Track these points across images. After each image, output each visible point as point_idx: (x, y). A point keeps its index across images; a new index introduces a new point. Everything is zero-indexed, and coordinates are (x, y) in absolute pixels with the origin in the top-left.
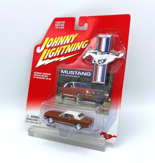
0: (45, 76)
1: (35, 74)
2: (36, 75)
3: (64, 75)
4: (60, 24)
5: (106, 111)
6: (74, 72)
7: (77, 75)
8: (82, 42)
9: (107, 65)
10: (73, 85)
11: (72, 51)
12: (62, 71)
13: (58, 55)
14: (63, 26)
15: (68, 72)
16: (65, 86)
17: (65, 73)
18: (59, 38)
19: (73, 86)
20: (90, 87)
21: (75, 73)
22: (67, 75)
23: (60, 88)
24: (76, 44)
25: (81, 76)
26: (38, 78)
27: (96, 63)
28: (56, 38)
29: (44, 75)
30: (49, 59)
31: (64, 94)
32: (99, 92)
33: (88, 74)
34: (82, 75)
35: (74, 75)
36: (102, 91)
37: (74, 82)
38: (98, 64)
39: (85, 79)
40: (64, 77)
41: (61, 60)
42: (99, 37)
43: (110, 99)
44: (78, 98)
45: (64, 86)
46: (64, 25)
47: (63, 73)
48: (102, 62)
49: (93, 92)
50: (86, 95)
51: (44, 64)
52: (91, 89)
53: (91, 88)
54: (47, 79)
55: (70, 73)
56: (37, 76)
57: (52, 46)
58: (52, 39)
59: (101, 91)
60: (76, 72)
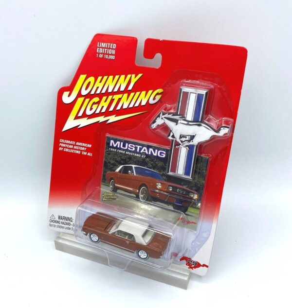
0: (81, 148)
1: (62, 143)
2: (64, 145)
3: (115, 150)
4: (106, 50)
5: (193, 223)
6: (134, 146)
7: (139, 153)
8: (150, 92)
9: (197, 146)
10: (133, 170)
11: (131, 106)
12: (112, 141)
13: (104, 110)
14: (113, 55)
15: (124, 146)
16: (118, 170)
17: (119, 146)
18: (105, 78)
19: (133, 172)
20: (165, 178)
21: (136, 148)
22: (122, 151)
23: (109, 172)
24: (138, 93)
25: (147, 156)
26: (67, 150)
27: (176, 141)
28: (100, 78)
29: (79, 146)
30: (87, 118)
31: (116, 185)
32: (180, 188)
33: (161, 153)
34: (150, 153)
35: (135, 152)
36: (187, 187)
37: (135, 164)
38: (180, 143)
39: (155, 163)
40: (116, 153)
41: (109, 122)
42: (183, 90)
43: (199, 204)
44: (142, 194)
45: (115, 170)
46: (114, 52)
47: (115, 146)
48: (187, 139)
49: (170, 188)
50: (157, 191)
51: (79, 126)
52: (165, 182)
53: (165, 180)
54: (85, 153)
55: (126, 148)
56: (66, 148)
57: (93, 92)
58: (92, 79)
59: (185, 187)
60: (139, 147)
